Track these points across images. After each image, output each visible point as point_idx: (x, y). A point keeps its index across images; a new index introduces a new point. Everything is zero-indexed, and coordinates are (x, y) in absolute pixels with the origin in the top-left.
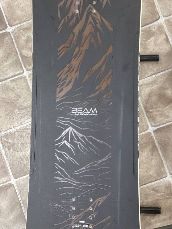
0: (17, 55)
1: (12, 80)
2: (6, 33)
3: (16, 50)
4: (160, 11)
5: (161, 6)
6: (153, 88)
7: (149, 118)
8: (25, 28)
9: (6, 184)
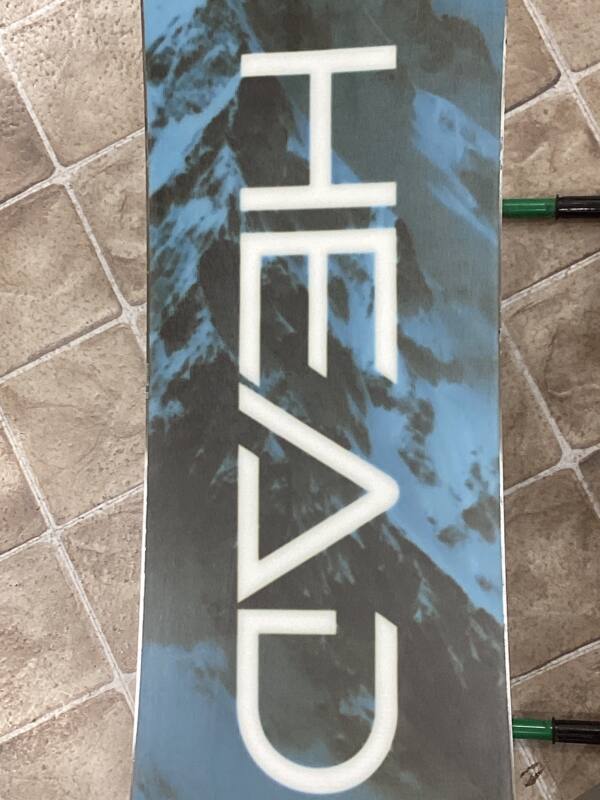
0: (95, 259)
1: (88, 340)
2: (53, 190)
3: (89, 240)
4: (558, 53)
5: (561, 37)
6: (561, 315)
7: (558, 420)
8: (114, 164)
9: (95, 694)
